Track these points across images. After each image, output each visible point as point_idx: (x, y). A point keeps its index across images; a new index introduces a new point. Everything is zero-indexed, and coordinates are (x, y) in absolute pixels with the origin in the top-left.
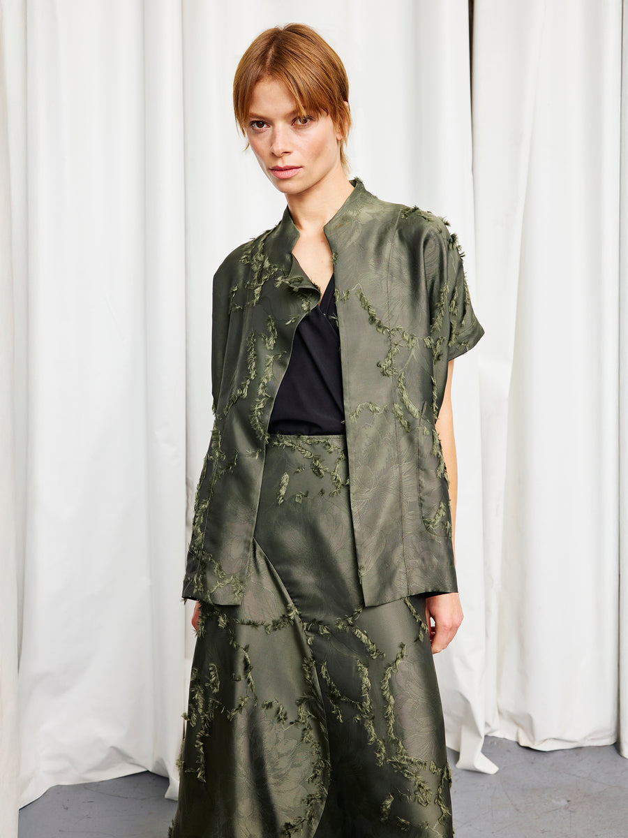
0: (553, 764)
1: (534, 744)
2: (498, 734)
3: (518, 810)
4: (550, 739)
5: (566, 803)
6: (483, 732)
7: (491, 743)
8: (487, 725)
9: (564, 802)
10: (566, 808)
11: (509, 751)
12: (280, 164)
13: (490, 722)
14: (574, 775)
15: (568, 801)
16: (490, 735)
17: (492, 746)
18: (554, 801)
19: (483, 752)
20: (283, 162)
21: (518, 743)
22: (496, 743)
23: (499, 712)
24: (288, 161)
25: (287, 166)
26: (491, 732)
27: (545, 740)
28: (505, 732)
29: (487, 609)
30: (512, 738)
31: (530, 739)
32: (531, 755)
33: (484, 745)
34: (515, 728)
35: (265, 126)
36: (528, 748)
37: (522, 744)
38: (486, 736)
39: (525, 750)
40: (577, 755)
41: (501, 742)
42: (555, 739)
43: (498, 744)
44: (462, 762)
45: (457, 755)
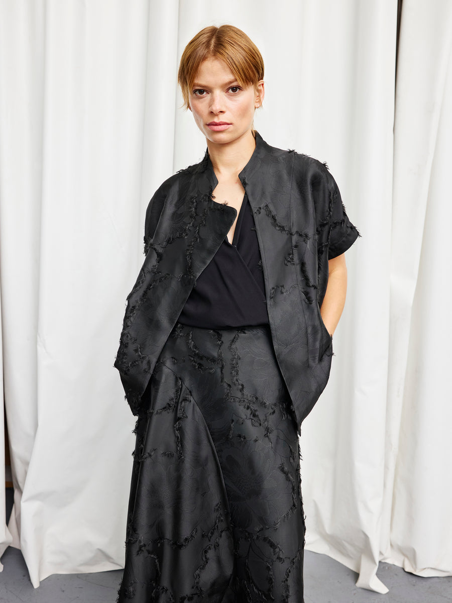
0: (430, 588)
1: (415, 571)
2: (389, 561)
4: (428, 568)
6: (377, 559)
7: (383, 567)
8: (381, 553)
11: (396, 575)
12: (216, 120)
13: (383, 552)
14: (445, 597)
16: (383, 561)
17: (384, 570)
19: (377, 574)
20: (218, 119)
21: (404, 569)
22: (387, 568)
23: (391, 545)
24: (222, 118)
25: (221, 122)
26: (384, 559)
27: (425, 569)
28: (395, 560)
29: (386, 467)
30: (399, 564)
31: (413, 567)
32: (414, 580)
33: (378, 568)
34: (402, 558)
35: (205, 93)
36: (411, 574)
37: (407, 570)
38: (380, 562)
39: (409, 576)
40: (449, 582)
41: (391, 567)
42: (432, 568)
43: (388, 568)
44: (361, 582)
45: (356, 576)
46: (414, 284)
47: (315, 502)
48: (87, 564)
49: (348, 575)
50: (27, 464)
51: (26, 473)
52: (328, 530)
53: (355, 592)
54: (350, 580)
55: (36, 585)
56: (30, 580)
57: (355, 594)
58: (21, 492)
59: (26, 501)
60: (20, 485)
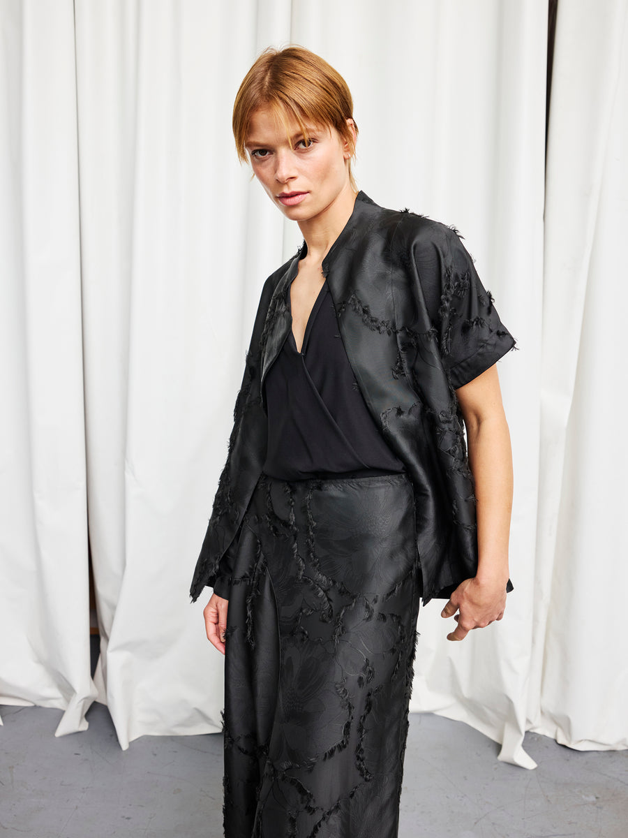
0: (587, 763)
1: (570, 743)
2: (539, 731)
3: (549, 801)
4: (586, 740)
5: (594, 799)
6: (523, 728)
7: (532, 738)
8: (528, 721)
9: (592, 799)
10: (594, 804)
11: (547, 747)
12: (286, 190)
13: (532, 721)
14: (605, 775)
15: (597, 798)
16: (532, 731)
17: (532, 741)
18: (583, 797)
19: (523, 746)
20: (289, 188)
21: (556, 741)
22: (536, 739)
23: (542, 712)
24: (294, 187)
25: (293, 192)
26: (532, 729)
27: (581, 741)
28: (545, 729)
29: (535, 620)
30: (550, 735)
31: (567, 739)
32: (568, 753)
33: (524, 740)
34: (554, 727)
35: (268, 153)
36: (564, 746)
37: (560, 742)
38: (526, 732)
39: (562, 748)
40: (611, 757)
41: (541, 738)
42: (590, 741)
43: (538, 740)
44: (503, 755)
45: (498, 747)
46: (568, 402)
47: (450, 660)
48: (183, 724)
49: (489, 746)
50: (113, 608)
51: (113, 618)
52: (466, 692)
53: (496, 766)
54: (491, 752)
55: (125, 746)
56: (117, 740)
57: (496, 769)
58: (107, 639)
59: (114, 650)
60: (107, 632)
